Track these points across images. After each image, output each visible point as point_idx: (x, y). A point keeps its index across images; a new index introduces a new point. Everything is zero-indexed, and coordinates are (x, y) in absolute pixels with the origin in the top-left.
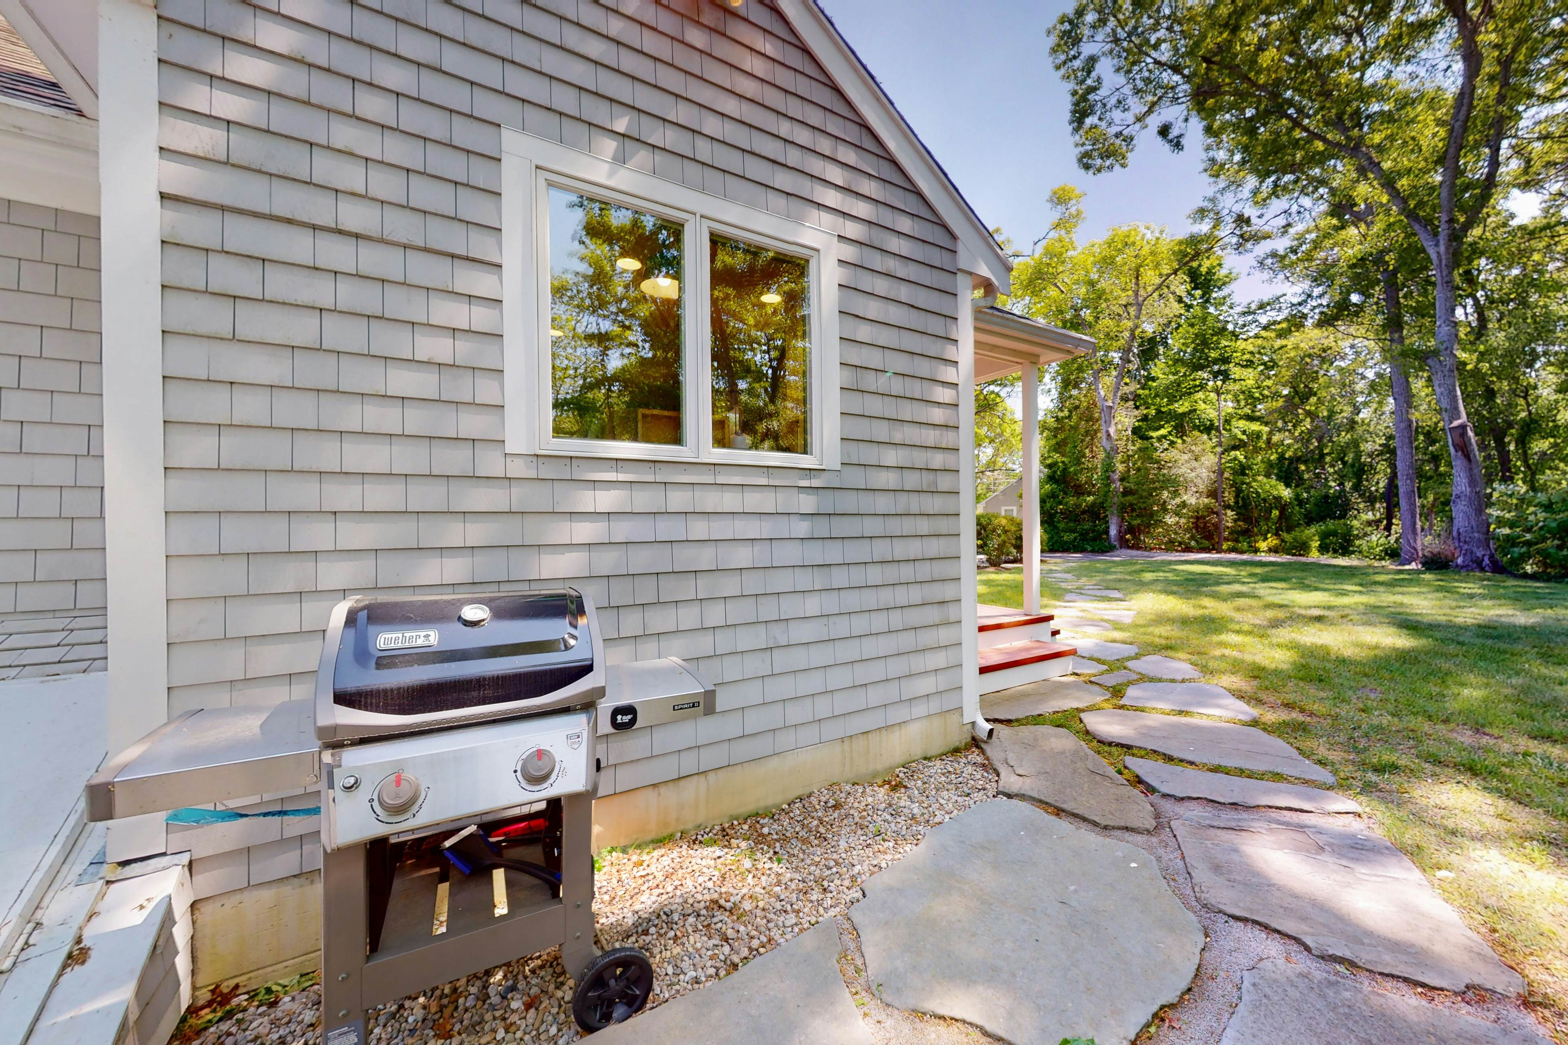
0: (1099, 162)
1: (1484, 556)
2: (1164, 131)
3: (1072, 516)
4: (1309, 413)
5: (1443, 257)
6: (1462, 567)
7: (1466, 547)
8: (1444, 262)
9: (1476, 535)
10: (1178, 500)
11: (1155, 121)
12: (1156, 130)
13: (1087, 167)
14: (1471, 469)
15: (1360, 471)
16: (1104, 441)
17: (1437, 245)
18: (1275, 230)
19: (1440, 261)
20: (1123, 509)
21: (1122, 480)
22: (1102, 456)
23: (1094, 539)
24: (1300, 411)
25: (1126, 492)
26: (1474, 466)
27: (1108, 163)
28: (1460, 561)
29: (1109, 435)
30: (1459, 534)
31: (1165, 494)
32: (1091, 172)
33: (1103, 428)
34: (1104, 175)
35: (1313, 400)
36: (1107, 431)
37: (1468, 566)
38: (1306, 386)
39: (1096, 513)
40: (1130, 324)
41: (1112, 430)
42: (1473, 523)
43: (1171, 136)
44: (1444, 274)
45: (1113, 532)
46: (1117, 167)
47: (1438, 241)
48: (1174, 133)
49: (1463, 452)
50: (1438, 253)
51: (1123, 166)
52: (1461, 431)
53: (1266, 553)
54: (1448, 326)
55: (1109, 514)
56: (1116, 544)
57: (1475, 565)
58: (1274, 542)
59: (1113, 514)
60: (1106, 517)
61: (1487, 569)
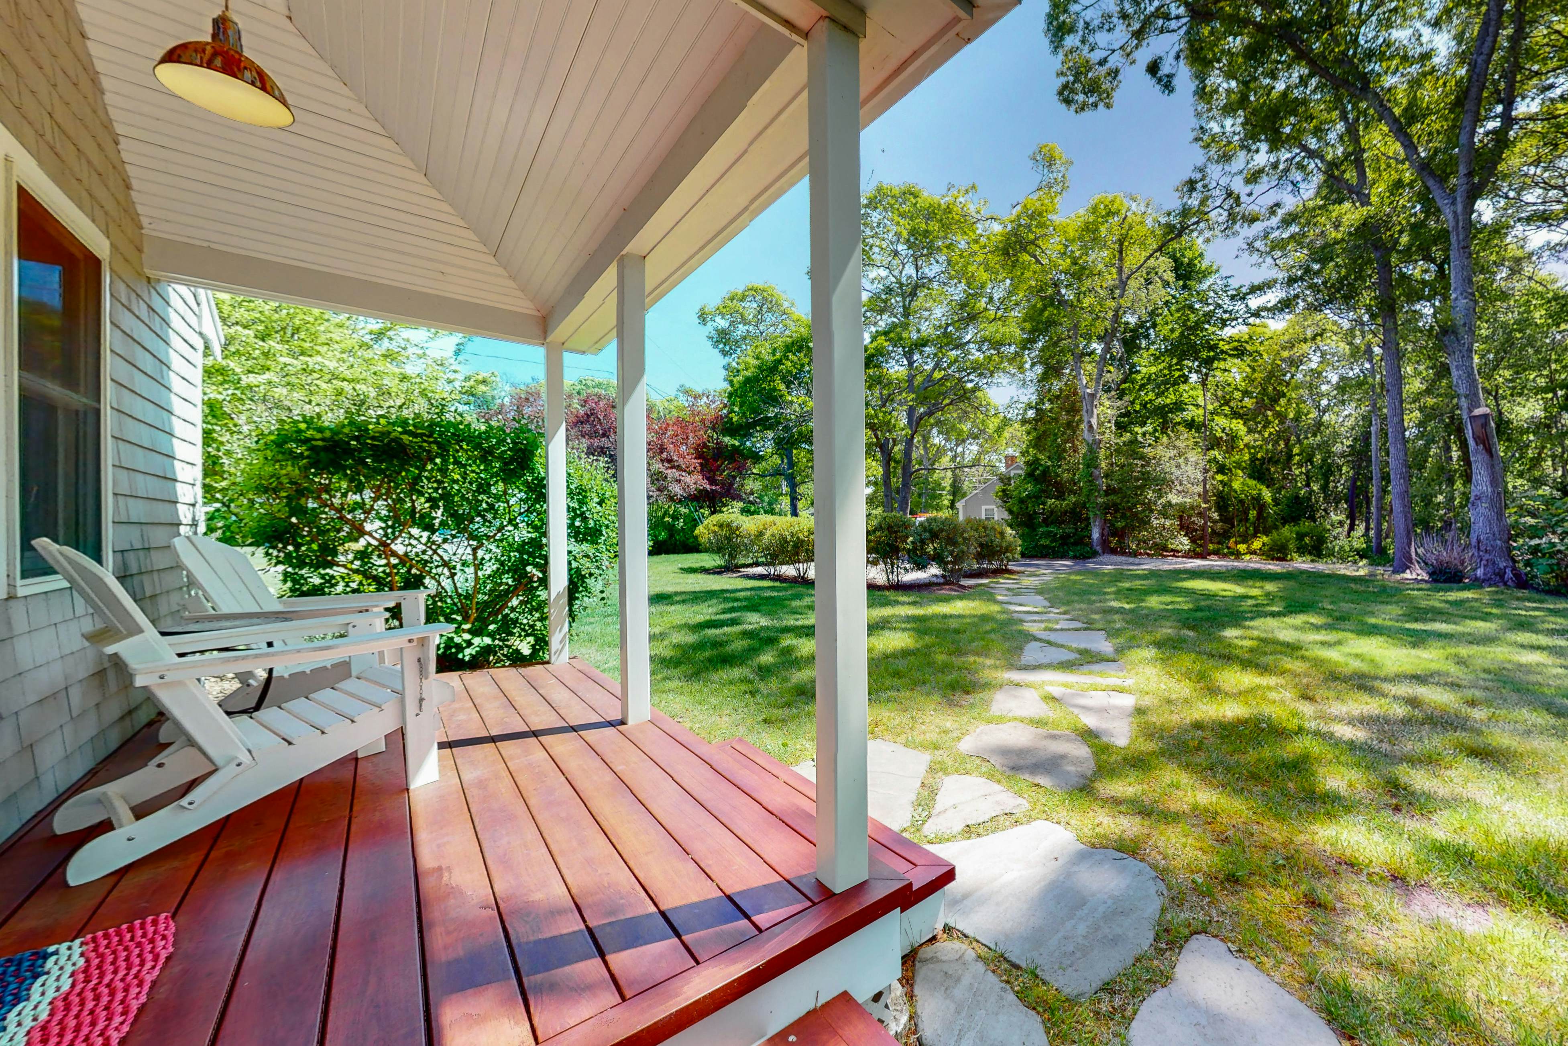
0: (1081, 98)
1: (1505, 568)
2: (1153, 68)
3: (1052, 518)
4: (1278, 415)
5: (1460, 218)
6: (1484, 581)
7: (1487, 557)
8: (1461, 224)
9: (1498, 542)
10: (1163, 500)
11: (1144, 56)
12: (1144, 67)
13: (1068, 102)
14: (1493, 466)
15: (1327, 471)
16: (1086, 434)
17: (1454, 203)
18: (1263, 210)
19: (1457, 222)
20: (1106, 508)
21: (1107, 476)
22: (1083, 450)
23: (1075, 544)
24: (1269, 413)
25: (1110, 491)
26: (1496, 462)
27: (1091, 100)
28: (1480, 572)
29: (1091, 426)
30: (1479, 541)
31: (1150, 495)
32: (1073, 107)
33: (1085, 419)
34: (1088, 114)
35: (1283, 401)
36: (1089, 422)
37: (1490, 579)
38: (1275, 389)
39: (1077, 515)
40: (1113, 304)
41: (1094, 421)
42: (1496, 529)
43: (1160, 73)
44: (1461, 237)
45: (1096, 535)
46: (1101, 106)
47: (1455, 199)
48: (1165, 69)
49: (1484, 445)
50: (1455, 212)
51: (1108, 106)
52: (1483, 420)
53: (1248, 557)
54: (1466, 298)
55: (1091, 515)
56: (1099, 549)
57: (1498, 578)
58: (1257, 544)
59: (1096, 515)
60: (1088, 519)
61: (1510, 583)
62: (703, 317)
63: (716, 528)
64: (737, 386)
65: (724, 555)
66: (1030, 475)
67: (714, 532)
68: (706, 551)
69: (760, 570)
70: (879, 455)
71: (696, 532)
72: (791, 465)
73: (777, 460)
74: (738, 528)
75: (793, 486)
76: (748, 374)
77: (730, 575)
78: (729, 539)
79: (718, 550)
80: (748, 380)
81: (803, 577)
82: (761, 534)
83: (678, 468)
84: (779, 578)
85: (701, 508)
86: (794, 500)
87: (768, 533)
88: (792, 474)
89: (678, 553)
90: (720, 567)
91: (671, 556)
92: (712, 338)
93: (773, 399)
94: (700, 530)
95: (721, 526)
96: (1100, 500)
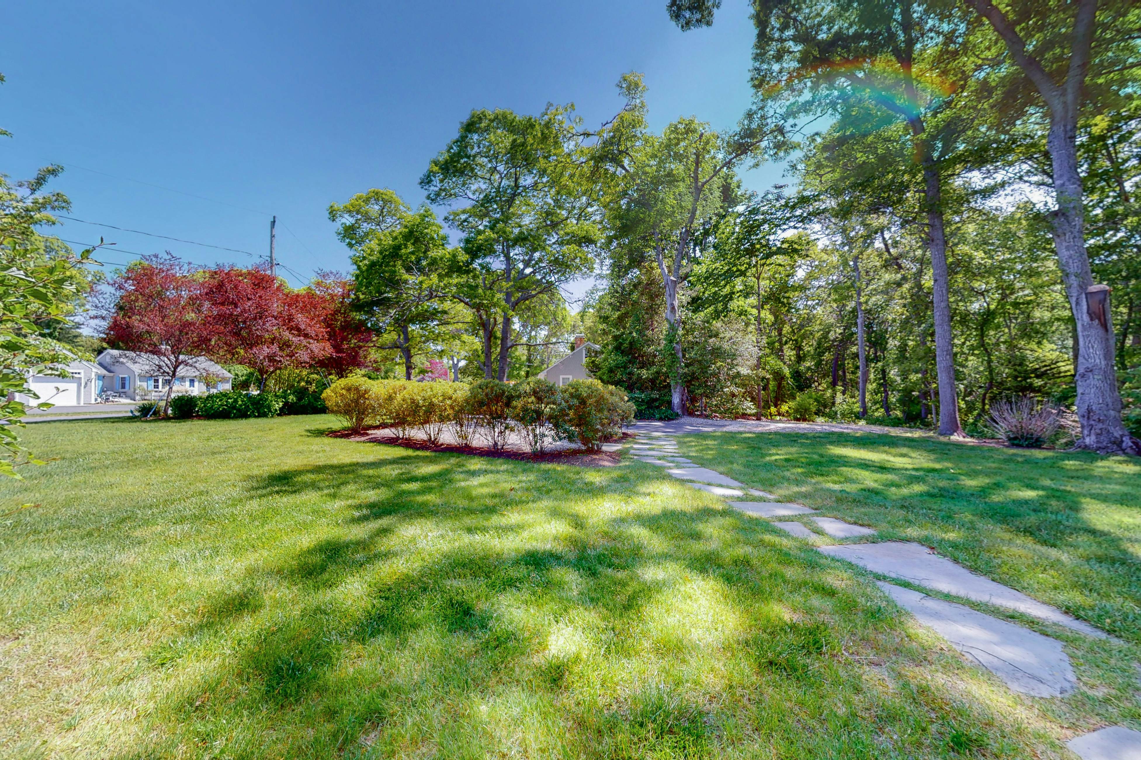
1: (1122, 436)
16: (668, 314)
17: (1063, 94)
19: (1067, 112)
22: (664, 328)
26: (1110, 337)
28: (1089, 441)
29: (673, 308)
30: (1089, 411)
31: (717, 367)
33: (668, 301)
36: (672, 304)
41: (676, 304)
45: (676, 400)
47: (1065, 90)
49: (1100, 320)
50: (1065, 103)
52: (1102, 296)
53: (778, 418)
54: (1074, 184)
55: (672, 383)
56: (679, 411)
57: (1115, 447)
58: (784, 408)
59: (677, 383)
60: (669, 386)
61: (1129, 450)
62: (333, 215)
63: (344, 392)
64: (364, 269)
65: (352, 419)
66: (618, 349)
67: (342, 395)
68: (332, 412)
69: (387, 433)
70: (481, 332)
71: (324, 395)
72: (407, 339)
73: (394, 336)
74: (366, 392)
75: (409, 357)
76: (374, 258)
77: (358, 439)
78: (357, 402)
79: (347, 412)
80: (373, 264)
81: (433, 443)
82: (390, 398)
83: (306, 336)
84: (408, 443)
85: (330, 374)
86: (409, 368)
87: (399, 397)
88: (407, 347)
89: (307, 414)
90: (348, 429)
91: (300, 416)
92: (340, 234)
93: (395, 283)
94: (327, 393)
95: (349, 390)
96: (681, 371)
